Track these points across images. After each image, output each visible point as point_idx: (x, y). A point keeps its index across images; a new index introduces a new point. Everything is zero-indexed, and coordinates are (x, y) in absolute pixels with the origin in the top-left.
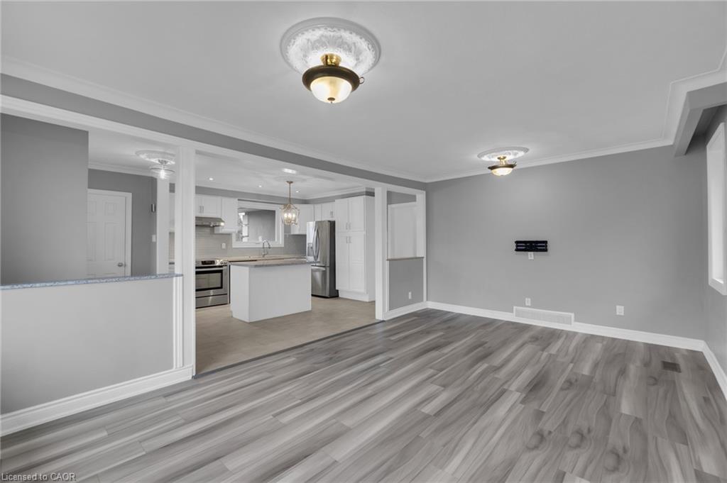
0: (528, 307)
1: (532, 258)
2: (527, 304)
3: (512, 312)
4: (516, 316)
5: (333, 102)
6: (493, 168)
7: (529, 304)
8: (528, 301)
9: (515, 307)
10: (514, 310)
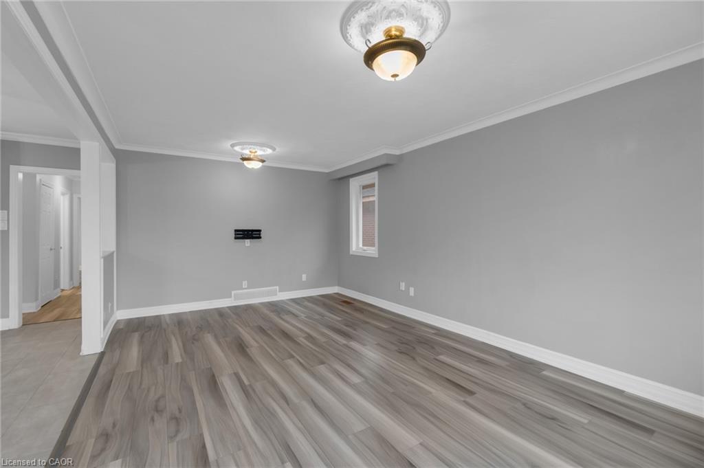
0: (245, 289)
1: (249, 245)
2: (244, 287)
3: (231, 297)
4: (235, 300)
5: (397, 79)
6: (244, 159)
7: (246, 287)
8: (245, 284)
9: (233, 292)
10: (233, 295)
